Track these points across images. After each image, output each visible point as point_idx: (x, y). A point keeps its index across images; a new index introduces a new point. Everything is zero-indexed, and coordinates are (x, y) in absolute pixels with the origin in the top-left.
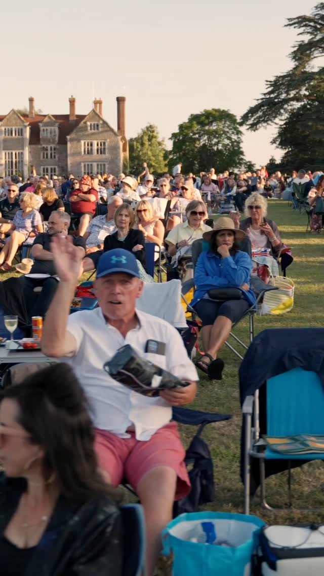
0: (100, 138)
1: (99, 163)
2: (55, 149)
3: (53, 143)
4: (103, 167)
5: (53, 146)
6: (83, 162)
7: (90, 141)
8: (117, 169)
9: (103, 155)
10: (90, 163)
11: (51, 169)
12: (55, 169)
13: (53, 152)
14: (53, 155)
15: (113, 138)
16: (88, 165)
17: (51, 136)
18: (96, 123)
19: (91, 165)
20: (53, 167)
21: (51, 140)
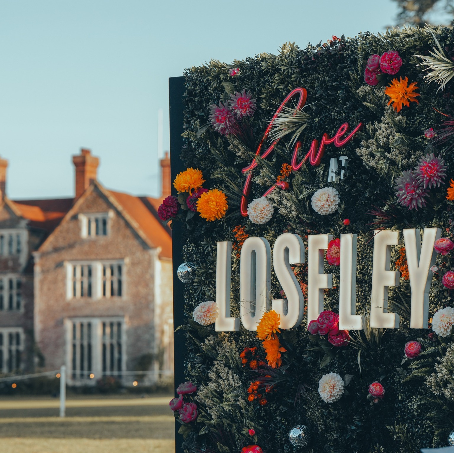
0: (110, 256)
1: (108, 321)
2: (19, 285)
3: (14, 270)
4: (115, 328)
5: (14, 277)
6: (70, 317)
7: (85, 263)
8: (147, 336)
9: (116, 298)
10: (85, 321)
11: (11, 336)
12: (18, 335)
13: (14, 292)
14: (15, 299)
15: (139, 254)
16: (82, 325)
17: (10, 252)
18: (100, 216)
19: (89, 325)
20: (14, 330)
21: (10, 264)
